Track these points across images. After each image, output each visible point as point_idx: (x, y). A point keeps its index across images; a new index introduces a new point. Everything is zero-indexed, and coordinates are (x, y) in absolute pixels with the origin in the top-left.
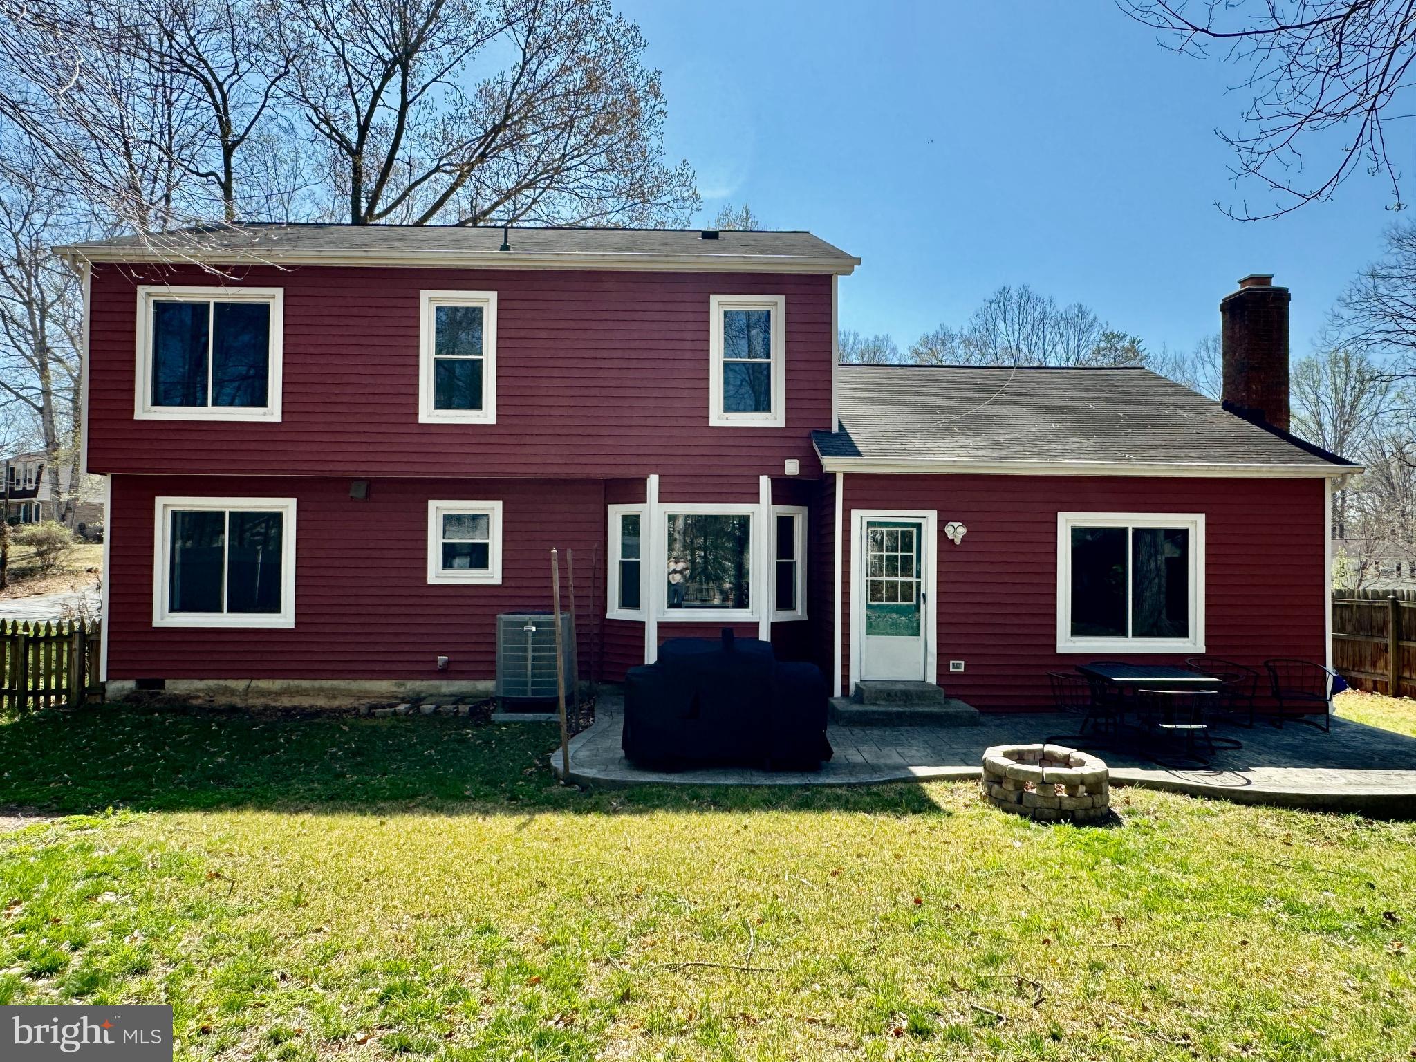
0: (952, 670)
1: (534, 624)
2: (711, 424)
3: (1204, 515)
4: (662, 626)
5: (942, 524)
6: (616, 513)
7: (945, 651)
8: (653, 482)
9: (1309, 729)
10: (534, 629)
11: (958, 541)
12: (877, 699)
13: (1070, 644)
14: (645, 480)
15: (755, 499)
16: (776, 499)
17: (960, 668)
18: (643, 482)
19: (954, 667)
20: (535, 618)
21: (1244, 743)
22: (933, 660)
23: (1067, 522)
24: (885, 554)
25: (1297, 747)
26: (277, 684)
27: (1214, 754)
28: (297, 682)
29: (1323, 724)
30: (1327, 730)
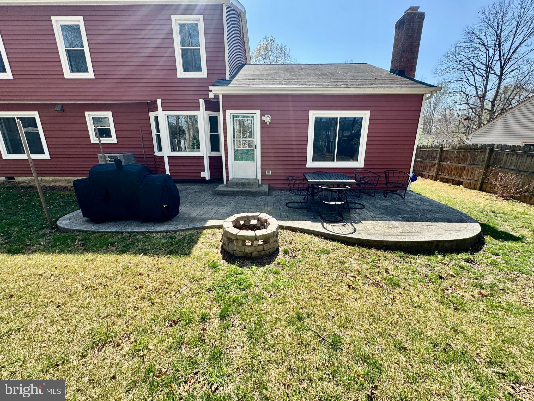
0: (266, 174)
1: (109, 157)
2: (178, 77)
3: (370, 111)
4: (169, 158)
5: (262, 115)
6: (152, 115)
7: (264, 167)
8: (159, 101)
9: (397, 198)
10: (109, 159)
11: (268, 123)
12: (232, 186)
13: (312, 164)
14: (156, 101)
15: (198, 108)
16: (207, 109)
17: (270, 173)
18: (155, 102)
19: (267, 173)
20: (109, 155)
21: (367, 205)
22: (259, 170)
23: (313, 115)
24: (241, 129)
25: (388, 207)
26: (51, 178)
27: (350, 212)
28: (57, 178)
29: (403, 193)
30: (404, 198)
